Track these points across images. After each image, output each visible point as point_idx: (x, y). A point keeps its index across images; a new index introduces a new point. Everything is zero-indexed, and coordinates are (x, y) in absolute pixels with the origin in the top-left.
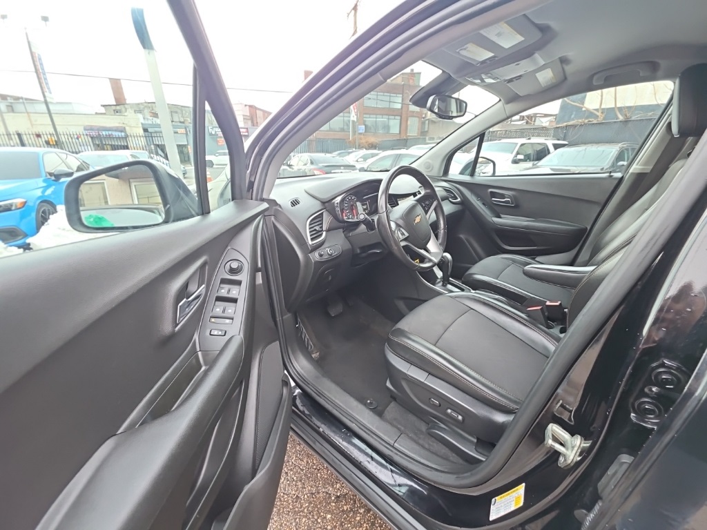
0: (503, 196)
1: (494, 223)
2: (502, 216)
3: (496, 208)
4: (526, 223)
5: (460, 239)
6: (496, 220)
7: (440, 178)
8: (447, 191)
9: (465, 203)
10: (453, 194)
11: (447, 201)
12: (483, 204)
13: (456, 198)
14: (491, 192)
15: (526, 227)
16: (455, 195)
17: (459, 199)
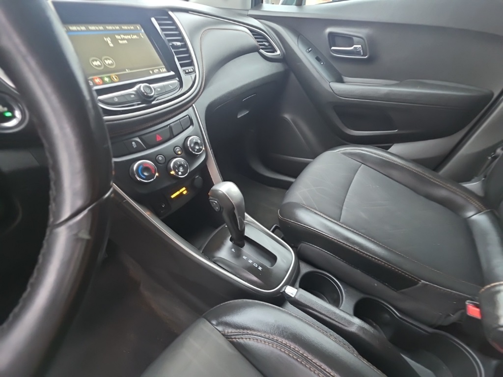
0: (348, 40)
1: (334, 93)
2: (346, 79)
3: (337, 66)
4: (384, 90)
5: (285, 120)
6: (337, 87)
7: (246, 13)
8: (256, 33)
9: (288, 59)
10: (268, 41)
11: (257, 53)
12: (318, 59)
13: (274, 51)
14: (330, 34)
15: (387, 97)
16: (270, 44)
17: (279, 52)
